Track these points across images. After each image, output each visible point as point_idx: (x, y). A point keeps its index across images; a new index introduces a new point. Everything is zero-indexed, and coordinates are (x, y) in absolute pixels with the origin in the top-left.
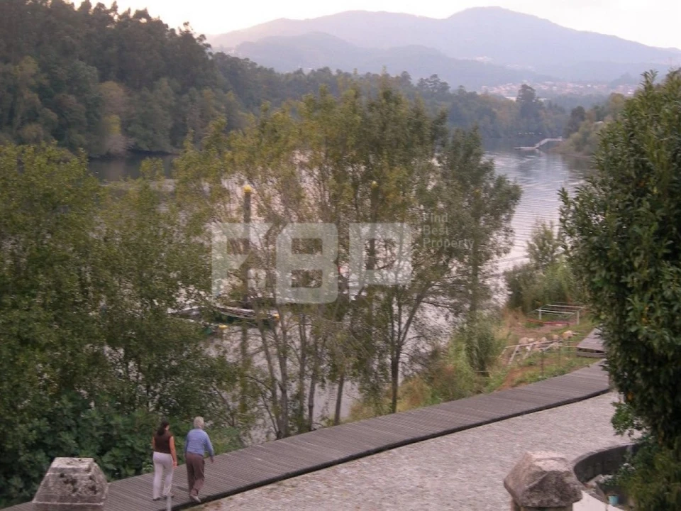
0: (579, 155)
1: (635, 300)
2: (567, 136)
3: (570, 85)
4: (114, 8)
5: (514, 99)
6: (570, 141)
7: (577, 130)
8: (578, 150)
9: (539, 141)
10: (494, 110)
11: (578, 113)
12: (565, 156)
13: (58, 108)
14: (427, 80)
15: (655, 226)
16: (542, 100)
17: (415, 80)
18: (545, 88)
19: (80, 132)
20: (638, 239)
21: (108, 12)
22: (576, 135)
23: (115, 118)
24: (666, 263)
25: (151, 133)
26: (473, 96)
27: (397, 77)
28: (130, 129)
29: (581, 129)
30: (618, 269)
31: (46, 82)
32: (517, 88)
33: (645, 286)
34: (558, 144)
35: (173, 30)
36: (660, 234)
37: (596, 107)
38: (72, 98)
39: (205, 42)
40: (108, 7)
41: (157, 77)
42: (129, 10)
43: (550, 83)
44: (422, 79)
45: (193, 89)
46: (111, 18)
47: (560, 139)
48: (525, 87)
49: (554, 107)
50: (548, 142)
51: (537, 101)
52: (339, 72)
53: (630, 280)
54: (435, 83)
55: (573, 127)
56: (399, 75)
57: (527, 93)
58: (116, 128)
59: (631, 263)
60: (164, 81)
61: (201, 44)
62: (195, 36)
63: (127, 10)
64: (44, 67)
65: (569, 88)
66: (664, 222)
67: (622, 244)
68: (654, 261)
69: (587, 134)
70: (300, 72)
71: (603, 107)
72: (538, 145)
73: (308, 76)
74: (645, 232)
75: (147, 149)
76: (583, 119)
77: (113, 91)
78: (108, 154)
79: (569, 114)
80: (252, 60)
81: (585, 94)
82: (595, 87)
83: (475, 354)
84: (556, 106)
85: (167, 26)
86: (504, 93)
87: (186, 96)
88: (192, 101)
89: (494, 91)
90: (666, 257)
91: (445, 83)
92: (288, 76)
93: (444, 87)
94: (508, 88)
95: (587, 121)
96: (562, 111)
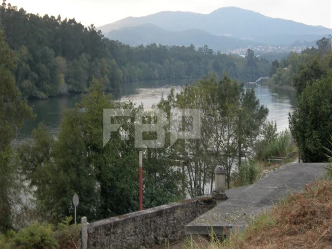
0: (277, 86)
1: (307, 140)
2: (271, 76)
3: (271, 47)
4: (59, 18)
5: (244, 56)
6: (272, 78)
7: (275, 73)
8: (276, 83)
9: (257, 79)
10: (235, 63)
11: (276, 64)
12: (270, 86)
13: (37, 71)
14: (202, 48)
15: (311, 121)
16: (257, 56)
17: (197, 48)
18: (258, 50)
19: (48, 83)
20: (307, 124)
21: (56, 20)
22: (275, 75)
23: (62, 75)
24: (314, 130)
25: (78, 82)
26: (224, 55)
27: (188, 47)
28: (69, 80)
29: (277, 72)
30: (303, 132)
31: (31, 58)
32: (245, 50)
33: (309, 136)
34: (266, 80)
35: (86, 29)
36: (312, 123)
37: (284, 60)
38: (44, 66)
39: (101, 34)
40: (56, 18)
41: (80, 53)
42: (66, 19)
43: (261, 47)
44: (200, 48)
45: (97, 59)
46: (58, 24)
47: (267, 78)
48: (249, 50)
49: (263, 60)
50: (262, 80)
51: (255, 57)
52: (160, 45)
53: (306, 135)
54: (206, 49)
55: (274, 71)
56: (189, 46)
57: (250, 53)
58: (63, 80)
59: (306, 131)
60: (83, 55)
61: (99, 35)
62: (97, 31)
63: (65, 19)
64: (31, 51)
65: (270, 49)
66: (313, 120)
67: (304, 126)
68: (311, 130)
69: (280, 75)
70: (142, 46)
71: (287, 61)
72: (257, 81)
73: (146, 49)
74: (308, 123)
75: (76, 91)
76: (278, 67)
77: (61, 61)
78: (60, 94)
79: (271, 63)
80: (120, 41)
81: (278, 52)
82: (283, 48)
83: (248, 175)
84: (264, 60)
85: (83, 26)
86: (238, 53)
87: (94, 63)
88: (97, 64)
89: (234, 52)
90: (314, 129)
91: (211, 50)
92: (136, 48)
93: (211, 51)
94: (240, 50)
95: (280, 68)
96: (267, 62)
